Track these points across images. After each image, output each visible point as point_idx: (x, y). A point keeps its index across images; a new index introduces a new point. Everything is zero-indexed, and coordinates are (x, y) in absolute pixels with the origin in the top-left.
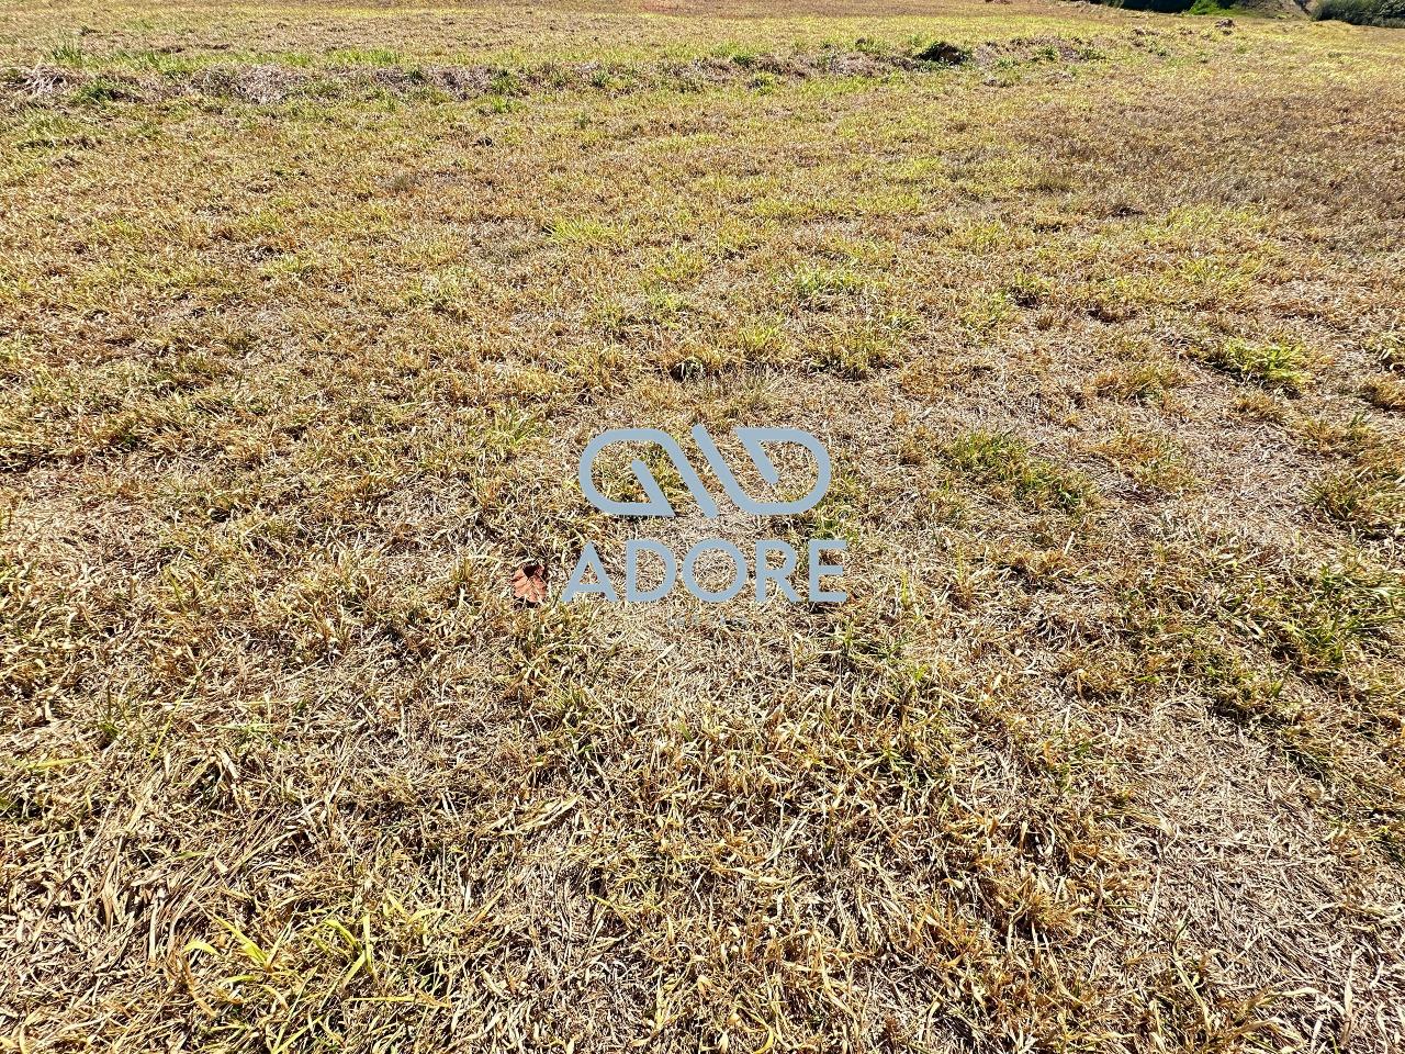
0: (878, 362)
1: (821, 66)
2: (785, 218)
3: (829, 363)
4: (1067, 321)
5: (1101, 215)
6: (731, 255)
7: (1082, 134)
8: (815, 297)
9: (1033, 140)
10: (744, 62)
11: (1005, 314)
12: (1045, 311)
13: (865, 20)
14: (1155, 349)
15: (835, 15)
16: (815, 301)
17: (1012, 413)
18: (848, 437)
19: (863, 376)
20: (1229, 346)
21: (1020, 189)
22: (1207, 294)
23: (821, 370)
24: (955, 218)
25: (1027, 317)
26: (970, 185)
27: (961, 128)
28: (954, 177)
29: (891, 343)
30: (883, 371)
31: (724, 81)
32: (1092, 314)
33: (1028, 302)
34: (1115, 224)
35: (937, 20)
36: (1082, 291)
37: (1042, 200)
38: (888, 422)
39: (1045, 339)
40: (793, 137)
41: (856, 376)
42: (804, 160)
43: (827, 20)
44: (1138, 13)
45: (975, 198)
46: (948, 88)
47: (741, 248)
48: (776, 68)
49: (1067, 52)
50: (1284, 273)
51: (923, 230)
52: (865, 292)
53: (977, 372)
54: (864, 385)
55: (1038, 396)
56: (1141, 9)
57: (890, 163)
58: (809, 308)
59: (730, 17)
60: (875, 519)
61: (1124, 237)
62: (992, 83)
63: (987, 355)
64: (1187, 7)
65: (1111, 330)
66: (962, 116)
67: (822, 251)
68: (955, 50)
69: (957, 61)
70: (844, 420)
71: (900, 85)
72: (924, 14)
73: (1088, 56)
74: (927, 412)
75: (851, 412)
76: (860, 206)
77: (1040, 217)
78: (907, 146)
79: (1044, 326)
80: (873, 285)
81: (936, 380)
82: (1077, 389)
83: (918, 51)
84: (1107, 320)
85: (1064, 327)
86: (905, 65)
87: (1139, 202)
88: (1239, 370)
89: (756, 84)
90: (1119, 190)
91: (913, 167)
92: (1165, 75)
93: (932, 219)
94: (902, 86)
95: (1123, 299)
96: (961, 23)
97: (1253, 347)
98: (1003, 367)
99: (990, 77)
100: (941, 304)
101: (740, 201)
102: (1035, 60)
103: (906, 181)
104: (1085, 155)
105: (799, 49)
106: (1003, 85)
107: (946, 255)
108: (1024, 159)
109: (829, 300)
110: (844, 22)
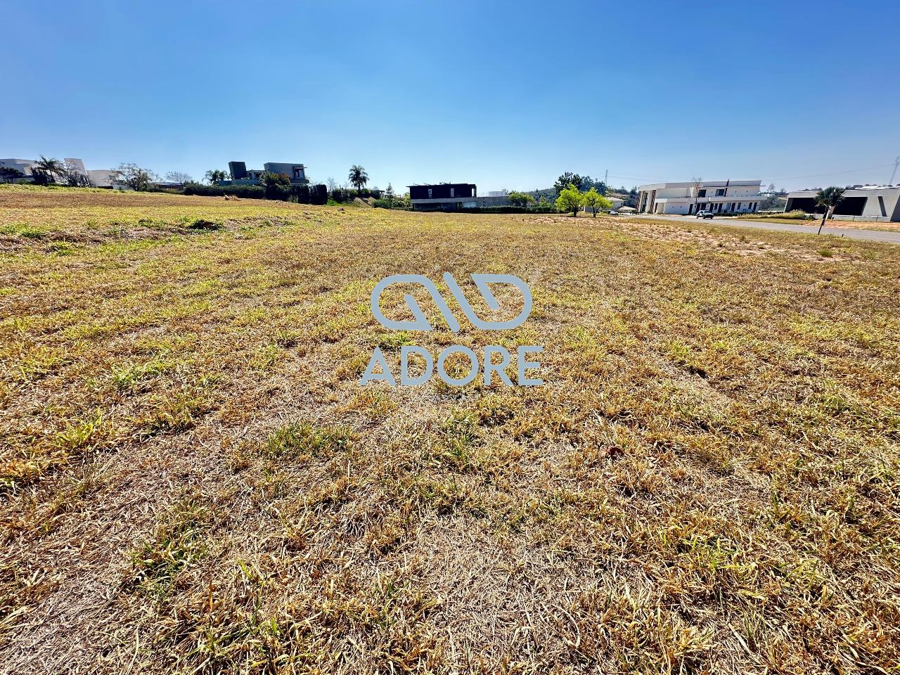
0: (199, 413)
1: (113, 235)
2: (96, 336)
3: (160, 427)
4: (312, 349)
5: (315, 293)
6: (42, 376)
7: (296, 258)
8: (135, 385)
9: (271, 263)
10: (38, 237)
11: (277, 355)
12: (300, 347)
13: (145, 209)
14: (357, 349)
15: (120, 206)
16: (136, 387)
17: (299, 408)
18: (187, 475)
19: (191, 426)
20: (385, 338)
21: (271, 287)
22: (369, 319)
23: (153, 435)
24: (236, 309)
25: (292, 353)
26: (240, 290)
27: (228, 262)
28: (230, 288)
29: (206, 397)
30: (207, 416)
31: (16, 249)
32: (325, 341)
33: (290, 344)
34: (321, 296)
35: (197, 209)
36: (315, 333)
37: (284, 291)
38: (217, 449)
39: (304, 362)
40: (99, 280)
41: (185, 428)
42: (110, 294)
43: (113, 208)
44: (306, 205)
45: (246, 296)
46: (213, 242)
47: (53, 367)
48: (68, 238)
49: (276, 222)
50: (394, 302)
51: (215, 320)
52: (178, 370)
53: (271, 393)
54: (192, 432)
55: (310, 393)
56: (307, 203)
57: (184, 286)
58: (132, 395)
59: (17, 206)
60: (224, 525)
61: (328, 301)
62: (240, 238)
63: (274, 382)
64: (325, 203)
65: (335, 346)
66: (227, 255)
67: (137, 351)
68: (212, 223)
69: (215, 228)
70: (179, 464)
71: (179, 243)
72: (187, 205)
73: (286, 223)
74: (245, 431)
75: (186, 455)
76: (165, 316)
77: (284, 300)
78: (194, 275)
79: (302, 354)
80: (182, 365)
81: (246, 408)
82: (328, 381)
83: (188, 224)
84: (333, 341)
85: (312, 352)
86: (180, 232)
87: (329, 284)
88: (392, 347)
89: (53, 249)
90: (320, 280)
91: (201, 286)
92: (325, 230)
93: (220, 313)
94: (182, 243)
95: (335, 330)
96: (213, 209)
97: (391, 336)
98: (286, 385)
99: (238, 235)
100: (236, 361)
101: (48, 331)
102: (261, 226)
103: (198, 295)
104: (299, 266)
105: (90, 226)
106: (247, 239)
107: (234, 332)
108: (268, 272)
109: (148, 384)
110: (130, 210)
